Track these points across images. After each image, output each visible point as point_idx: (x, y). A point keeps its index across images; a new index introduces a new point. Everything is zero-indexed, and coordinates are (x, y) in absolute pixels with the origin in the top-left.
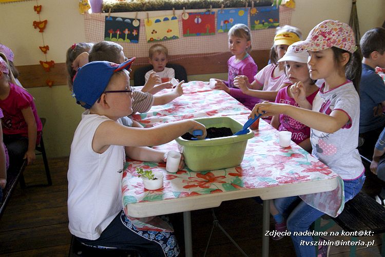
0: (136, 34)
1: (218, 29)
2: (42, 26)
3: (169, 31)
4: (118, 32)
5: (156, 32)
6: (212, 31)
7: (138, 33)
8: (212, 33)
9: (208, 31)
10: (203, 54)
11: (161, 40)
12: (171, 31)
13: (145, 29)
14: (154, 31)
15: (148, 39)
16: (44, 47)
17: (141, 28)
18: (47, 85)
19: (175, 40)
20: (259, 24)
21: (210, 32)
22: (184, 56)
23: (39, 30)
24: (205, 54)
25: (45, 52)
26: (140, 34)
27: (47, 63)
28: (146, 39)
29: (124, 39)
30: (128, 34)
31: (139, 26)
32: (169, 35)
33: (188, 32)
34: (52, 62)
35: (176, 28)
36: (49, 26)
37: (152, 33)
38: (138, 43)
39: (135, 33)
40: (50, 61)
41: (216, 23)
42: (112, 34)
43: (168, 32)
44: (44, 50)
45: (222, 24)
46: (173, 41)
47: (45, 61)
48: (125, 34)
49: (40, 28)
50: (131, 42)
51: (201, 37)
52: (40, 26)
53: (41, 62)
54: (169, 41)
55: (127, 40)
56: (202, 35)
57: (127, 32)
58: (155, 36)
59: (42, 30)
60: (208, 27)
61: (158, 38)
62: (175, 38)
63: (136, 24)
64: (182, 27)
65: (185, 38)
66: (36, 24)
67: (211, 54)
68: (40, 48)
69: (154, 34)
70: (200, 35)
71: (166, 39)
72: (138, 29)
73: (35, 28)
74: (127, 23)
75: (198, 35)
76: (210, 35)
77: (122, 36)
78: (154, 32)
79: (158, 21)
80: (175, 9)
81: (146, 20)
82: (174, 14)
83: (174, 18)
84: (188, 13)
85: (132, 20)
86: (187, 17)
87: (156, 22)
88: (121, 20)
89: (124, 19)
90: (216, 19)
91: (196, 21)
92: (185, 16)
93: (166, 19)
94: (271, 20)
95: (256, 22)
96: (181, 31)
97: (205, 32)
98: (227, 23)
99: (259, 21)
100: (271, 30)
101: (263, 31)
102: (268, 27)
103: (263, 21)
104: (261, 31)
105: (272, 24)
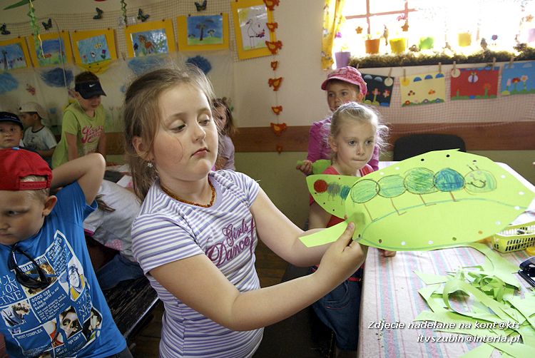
0: (388, 95)
1: (502, 91)
2: (276, 84)
3: (432, 92)
5: (414, 94)
6: (493, 93)
7: (390, 94)
8: (491, 96)
9: (486, 91)
10: (476, 124)
11: (419, 104)
12: (434, 92)
13: (400, 89)
14: (411, 92)
15: (403, 102)
16: (277, 108)
17: (394, 88)
18: (277, 151)
19: (438, 104)
21: (489, 94)
22: (450, 125)
23: (273, 88)
24: (479, 124)
25: (278, 114)
26: (393, 96)
27: (278, 125)
28: (400, 102)
29: (372, 101)
30: (377, 96)
31: (392, 86)
32: (431, 98)
33: (458, 93)
34: (284, 124)
35: (442, 88)
36: (283, 84)
37: (409, 95)
38: (389, 106)
39: (386, 94)
40: (282, 123)
41: (499, 83)
43: (430, 93)
44: (277, 110)
45: (509, 83)
46: (435, 105)
47: (276, 123)
48: (373, 95)
49: (275, 87)
50: (381, 105)
51: (476, 101)
52: (275, 84)
53: (272, 124)
54: (430, 106)
55: (376, 103)
56: (477, 99)
57: (376, 92)
58: (412, 99)
59: (276, 89)
60: (487, 87)
61: (416, 101)
62: (438, 101)
63: (388, 83)
64: (449, 87)
65: (453, 102)
66: (271, 82)
67: (488, 123)
68: (273, 108)
69: (412, 96)
70: (473, 98)
71: (426, 102)
72: (390, 89)
73: (270, 86)
74: (378, 82)
75: (471, 98)
76: (489, 98)
77: (370, 97)
78: (412, 94)
79: (417, 79)
80: (442, 64)
81: (402, 79)
82: (440, 70)
83: (439, 76)
84: (460, 69)
85: (384, 78)
86: (457, 74)
87: (415, 80)
88: (371, 77)
89: (374, 76)
90: (500, 77)
91: (470, 79)
92: (454, 73)
93: (429, 77)
96: (448, 92)
97: (482, 94)
98: (516, 81)
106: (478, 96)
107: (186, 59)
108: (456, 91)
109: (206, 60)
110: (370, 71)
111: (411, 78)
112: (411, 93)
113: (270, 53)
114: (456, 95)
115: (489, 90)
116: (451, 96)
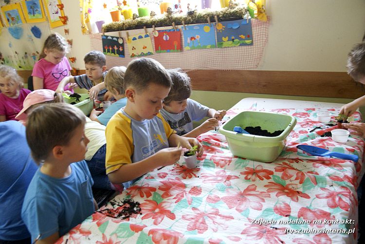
0: (122, 50)
1: (186, 46)
3: (145, 48)
4: (111, 48)
5: (135, 49)
6: (180, 48)
7: (123, 48)
8: (179, 50)
11: (139, 56)
12: (146, 47)
13: (128, 46)
15: (131, 54)
16: (72, 58)
17: (125, 45)
21: (177, 49)
25: (73, 62)
26: (125, 50)
28: (129, 55)
29: (115, 54)
30: (117, 50)
32: (145, 51)
33: (160, 48)
35: (150, 45)
38: (124, 57)
42: (107, 50)
43: (144, 48)
44: (72, 60)
45: (189, 41)
48: (115, 50)
50: (120, 57)
55: (117, 55)
56: (172, 52)
57: (116, 48)
58: (135, 52)
60: (176, 44)
61: (137, 54)
62: (150, 53)
63: (120, 41)
64: (154, 44)
68: (70, 58)
70: (169, 52)
72: (122, 45)
74: (115, 41)
75: (167, 52)
76: (178, 52)
77: (113, 52)
79: (134, 39)
80: (147, 28)
81: (127, 38)
82: (146, 32)
83: (147, 36)
84: (158, 31)
85: (118, 38)
86: (157, 35)
87: (133, 40)
88: (111, 38)
89: (113, 37)
90: (183, 36)
91: (164, 38)
92: (155, 34)
93: (140, 37)
94: (243, 36)
95: (223, 39)
96: (154, 47)
97: (174, 49)
98: (193, 39)
99: (227, 38)
100: (243, 47)
101: (234, 49)
102: (239, 44)
103: (233, 38)
104: (232, 48)
105: (243, 41)
106: (172, 50)
107: (31, 28)
108: (158, 46)
109: (38, 29)
110: (110, 34)
111: (131, 38)
112: (134, 48)
113: (62, 24)
114: (158, 50)
115: (177, 46)
116: (156, 50)
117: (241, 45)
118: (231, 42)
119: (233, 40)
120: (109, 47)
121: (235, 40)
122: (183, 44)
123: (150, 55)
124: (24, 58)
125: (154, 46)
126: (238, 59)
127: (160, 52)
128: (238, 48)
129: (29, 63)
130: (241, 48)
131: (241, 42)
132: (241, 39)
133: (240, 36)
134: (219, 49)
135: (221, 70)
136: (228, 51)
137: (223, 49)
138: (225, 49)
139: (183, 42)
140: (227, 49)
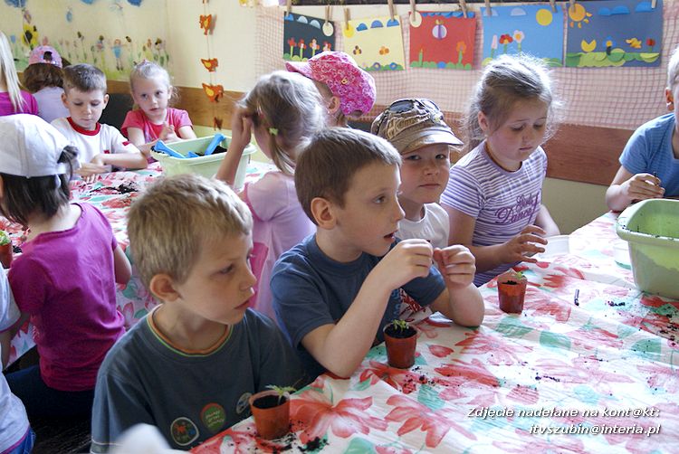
1: (485, 56)
3: (384, 51)
4: (302, 46)
5: (360, 52)
6: (471, 60)
8: (468, 65)
9: (460, 60)
12: (387, 51)
14: (357, 47)
16: (209, 61)
17: (337, 40)
19: (395, 73)
20: (594, 51)
21: (464, 62)
23: (204, 30)
27: (211, 87)
31: (333, 36)
32: (385, 61)
33: (421, 55)
35: (396, 44)
37: (355, 53)
41: (481, 42)
42: (294, 48)
43: (381, 52)
44: (209, 65)
45: (495, 43)
46: (392, 74)
48: (312, 50)
49: (206, 28)
51: (447, 72)
52: (205, 23)
54: (384, 74)
56: (449, 68)
57: (315, 46)
59: (208, 32)
60: (461, 48)
61: (365, 65)
62: (394, 67)
63: (327, 31)
64: (409, 44)
66: (202, 21)
68: (203, 61)
69: (358, 54)
70: (443, 67)
71: (377, 68)
72: (331, 40)
73: (202, 27)
74: (315, 29)
75: (439, 67)
76: (464, 69)
77: (308, 54)
78: (357, 51)
79: (362, 28)
81: (343, 24)
82: (392, 14)
83: (393, 23)
84: (421, 13)
85: (322, 22)
86: (418, 22)
87: (359, 29)
88: (305, 21)
89: (310, 19)
90: (482, 31)
91: (435, 32)
92: (414, 20)
93: (377, 25)
94: (636, 43)
95: (584, 45)
96: (408, 53)
97: (455, 61)
98: (506, 41)
99: (594, 43)
100: (633, 71)
101: (608, 71)
102: (623, 62)
103: (609, 44)
104: (602, 71)
105: (635, 55)
106: (450, 64)
108: (419, 51)
110: (304, 11)
111: (354, 24)
114: (417, 60)
115: (464, 55)
116: (411, 61)
117: (628, 64)
118: (602, 55)
119: (609, 50)
120: (298, 41)
121: (612, 52)
122: (481, 51)
123: (394, 69)
124: (96, 49)
125: (408, 48)
126: (615, 100)
127: (422, 67)
128: (620, 72)
129: (104, 63)
130: (626, 72)
131: (630, 56)
132: (629, 48)
133: (628, 41)
134: (569, 70)
135: (568, 125)
136: (591, 77)
137: (580, 71)
138: (585, 71)
139: (481, 47)
140: (591, 71)
